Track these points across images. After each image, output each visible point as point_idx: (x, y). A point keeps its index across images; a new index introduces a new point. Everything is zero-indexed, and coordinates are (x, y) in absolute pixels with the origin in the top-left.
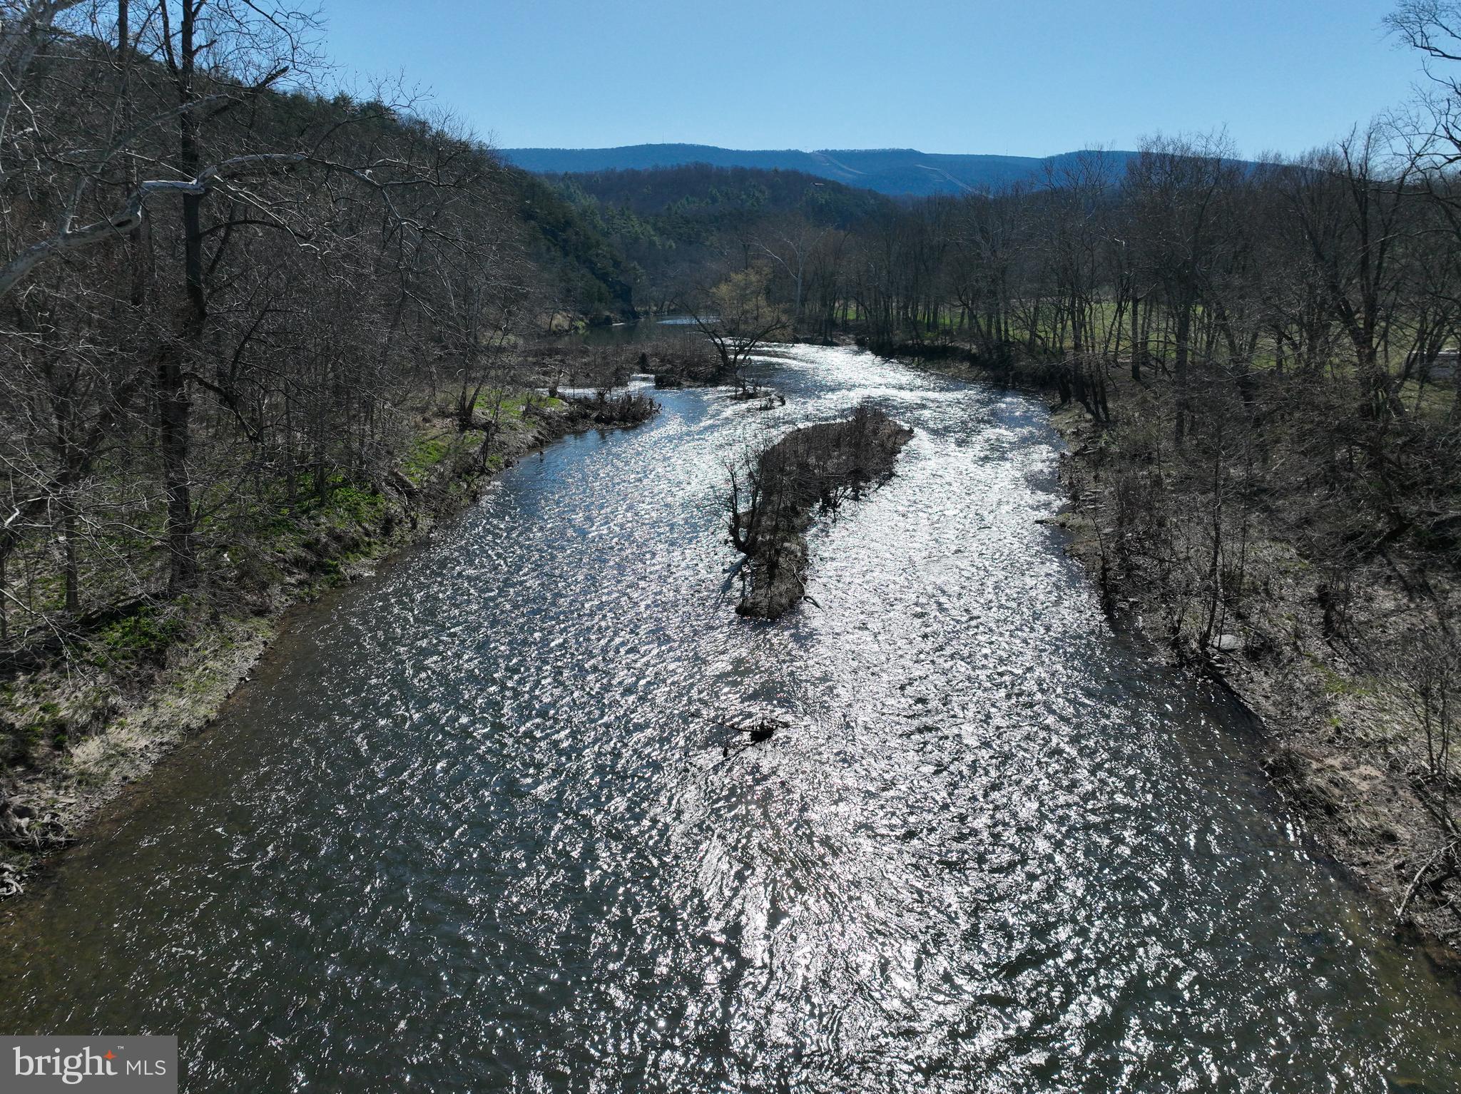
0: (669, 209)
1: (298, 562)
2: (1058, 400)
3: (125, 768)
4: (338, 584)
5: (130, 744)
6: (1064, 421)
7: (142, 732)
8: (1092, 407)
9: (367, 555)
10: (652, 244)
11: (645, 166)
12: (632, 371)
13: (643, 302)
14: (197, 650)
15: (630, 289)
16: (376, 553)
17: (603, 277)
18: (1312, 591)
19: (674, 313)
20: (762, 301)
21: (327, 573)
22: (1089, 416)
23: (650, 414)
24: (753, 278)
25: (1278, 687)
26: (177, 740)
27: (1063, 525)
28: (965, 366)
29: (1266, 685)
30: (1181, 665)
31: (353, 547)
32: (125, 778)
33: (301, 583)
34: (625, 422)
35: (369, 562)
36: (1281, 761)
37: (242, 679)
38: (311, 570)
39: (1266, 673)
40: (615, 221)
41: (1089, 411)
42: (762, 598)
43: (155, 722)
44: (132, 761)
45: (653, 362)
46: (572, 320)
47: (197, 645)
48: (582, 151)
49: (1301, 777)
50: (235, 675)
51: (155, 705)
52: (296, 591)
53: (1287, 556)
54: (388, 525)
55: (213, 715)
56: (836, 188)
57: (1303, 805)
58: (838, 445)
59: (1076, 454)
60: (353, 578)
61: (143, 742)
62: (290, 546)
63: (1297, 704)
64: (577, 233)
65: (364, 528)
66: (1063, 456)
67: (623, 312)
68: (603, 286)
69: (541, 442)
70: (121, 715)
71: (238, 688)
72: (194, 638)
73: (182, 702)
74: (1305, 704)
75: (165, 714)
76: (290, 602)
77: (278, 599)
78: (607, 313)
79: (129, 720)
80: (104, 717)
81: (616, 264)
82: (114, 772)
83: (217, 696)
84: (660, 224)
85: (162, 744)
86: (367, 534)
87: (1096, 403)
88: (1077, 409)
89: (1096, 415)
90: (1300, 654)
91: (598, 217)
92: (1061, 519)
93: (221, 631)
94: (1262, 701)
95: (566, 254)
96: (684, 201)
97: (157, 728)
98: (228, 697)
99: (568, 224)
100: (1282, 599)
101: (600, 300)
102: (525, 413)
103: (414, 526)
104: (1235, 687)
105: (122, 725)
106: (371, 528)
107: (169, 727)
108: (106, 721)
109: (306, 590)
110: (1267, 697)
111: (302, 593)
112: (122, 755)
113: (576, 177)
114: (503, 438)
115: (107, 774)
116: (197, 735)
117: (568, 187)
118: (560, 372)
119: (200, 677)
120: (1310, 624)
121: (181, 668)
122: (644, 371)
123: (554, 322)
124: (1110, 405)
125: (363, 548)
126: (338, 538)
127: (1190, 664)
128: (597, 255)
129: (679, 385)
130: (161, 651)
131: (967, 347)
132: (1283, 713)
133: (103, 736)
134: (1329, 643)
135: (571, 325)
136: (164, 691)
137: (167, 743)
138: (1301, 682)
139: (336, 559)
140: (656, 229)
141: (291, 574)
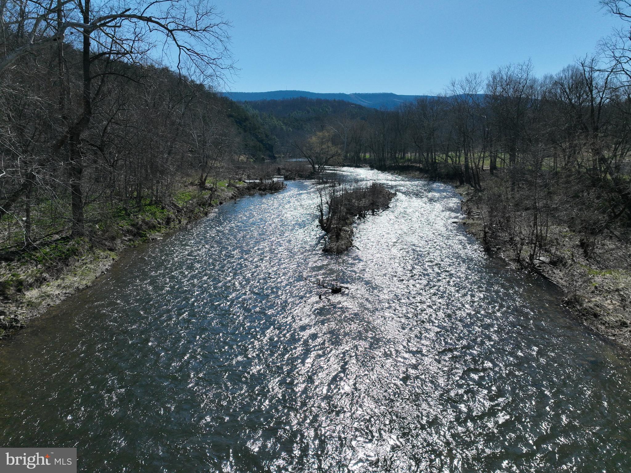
0: (289, 115)
1: (129, 231)
2: (458, 184)
3: (49, 301)
4: (146, 241)
5: (51, 292)
6: (461, 190)
7: (57, 289)
8: (474, 185)
9: (159, 231)
10: (282, 129)
11: (279, 98)
12: (274, 175)
13: (278, 153)
14: (83, 260)
15: (272, 147)
16: (163, 231)
17: (261, 141)
18: (577, 243)
19: (291, 157)
20: (330, 144)
21: (141, 237)
22: (472, 188)
23: (282, 188)
24: (327, 134)
25: (567, 274)
26: (73, 292)
27: (464, 223)
28: (417, 173)
29: (561, 275)
30: (522, 269)
31: (153, 227)
32: (49, 305)
33: (130, 240)
34: (271, 190)
35: (160, 234)
36: (571, 299)
37: (102, 272)
38: (134, 235)
39: (560, 271)
40: (267, 120)
41: (472, 186)
42: (334, 245)
43: (63, 285)
44: (52, 299)
45: (283, 172)
46: (248, 158)
47: (83, 258)
48: (252, 93)
49: (581, 305)
50: (100, 271)
51: (63, 279)
52: (128, 243)
53: (565, 230)
54: (168, 221)
55: (89, 284)
56: (360, 107)
57: (584, 315)
58: (364, 197)
59: (468, 201)
60: (153, 239)
61: (57, 292)
62: (125, 225)
63: (576, 280)
64: (250, 123)
65: (158, 221)
66: (462, 201)
67: (270, 156)
68: (261, 145)
69: (235, 196)
70: (48, 282)
71: (101, 275)
72: (82, 255)
73: (75, 279)
74: (580, 280)
75: (67, 282)
76: (125, 247)
77: (119, 245)
78: (263, 156)
79: (51, 284)
80: (40, 281)
81: (267, 136)
82: (43, 302)
83: (92, 277)
84: (285, 121)
85: (66, 293)
86: (159, 223)
87: (475, 184)
88: (467, 186)
89: (475, 187)
90: (575, 262)
91: (259, 118)
92: (464, 221)
93: (94, 254)
94: (560, 280)
95: (245, 131)
96: (295, 112)
97: (64, 287)
98: (96, 278)
99: (246, 119)
100: (564, 245)
101: (260, 151)
102: (228, 186)
103: (180, 222)
104: (547, 276)
105: (48, 286)
106: (161, 221)
107: (69, 287)
108: (41, 283)
109: (132, 243)
110: (562, 279)
111: (130, 244)
112: (48, 296)
113: (251, 102)
114: (218, 194)
115: (40, 303)
116: (82, 291)
117: (246, 107)
118: (243, 174)
119: (84, 270)
120: (578, 254)
121: (76, 266)
122: (279, 174)
123: (240, 159)
124: (481, 184)
125: (157, 229)
126: (147, 224)
127: (526, 268)
128: (259, 132)
129: (294, 179)
130: (67, 259)
131: (418, 165)
132: (569, 284)
133: (40, 289)
134: (587, 260)
135: (247, 161)
136: (68, 274)
137: (68, 293)
138: (577, 272)
139: (145, 231)
140: (284, 123)
141: (125, 236)
